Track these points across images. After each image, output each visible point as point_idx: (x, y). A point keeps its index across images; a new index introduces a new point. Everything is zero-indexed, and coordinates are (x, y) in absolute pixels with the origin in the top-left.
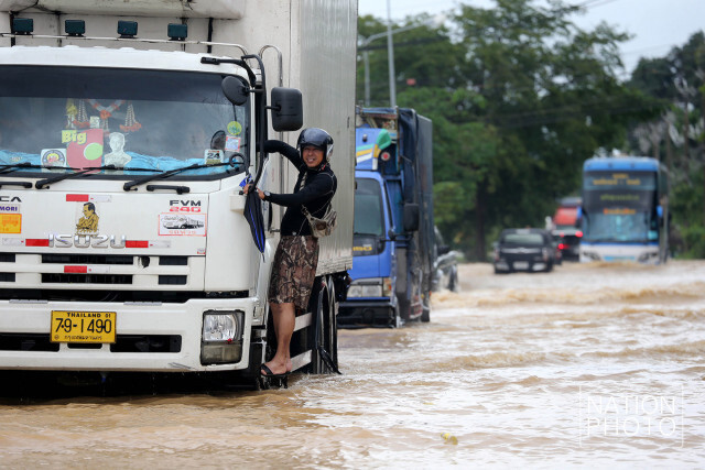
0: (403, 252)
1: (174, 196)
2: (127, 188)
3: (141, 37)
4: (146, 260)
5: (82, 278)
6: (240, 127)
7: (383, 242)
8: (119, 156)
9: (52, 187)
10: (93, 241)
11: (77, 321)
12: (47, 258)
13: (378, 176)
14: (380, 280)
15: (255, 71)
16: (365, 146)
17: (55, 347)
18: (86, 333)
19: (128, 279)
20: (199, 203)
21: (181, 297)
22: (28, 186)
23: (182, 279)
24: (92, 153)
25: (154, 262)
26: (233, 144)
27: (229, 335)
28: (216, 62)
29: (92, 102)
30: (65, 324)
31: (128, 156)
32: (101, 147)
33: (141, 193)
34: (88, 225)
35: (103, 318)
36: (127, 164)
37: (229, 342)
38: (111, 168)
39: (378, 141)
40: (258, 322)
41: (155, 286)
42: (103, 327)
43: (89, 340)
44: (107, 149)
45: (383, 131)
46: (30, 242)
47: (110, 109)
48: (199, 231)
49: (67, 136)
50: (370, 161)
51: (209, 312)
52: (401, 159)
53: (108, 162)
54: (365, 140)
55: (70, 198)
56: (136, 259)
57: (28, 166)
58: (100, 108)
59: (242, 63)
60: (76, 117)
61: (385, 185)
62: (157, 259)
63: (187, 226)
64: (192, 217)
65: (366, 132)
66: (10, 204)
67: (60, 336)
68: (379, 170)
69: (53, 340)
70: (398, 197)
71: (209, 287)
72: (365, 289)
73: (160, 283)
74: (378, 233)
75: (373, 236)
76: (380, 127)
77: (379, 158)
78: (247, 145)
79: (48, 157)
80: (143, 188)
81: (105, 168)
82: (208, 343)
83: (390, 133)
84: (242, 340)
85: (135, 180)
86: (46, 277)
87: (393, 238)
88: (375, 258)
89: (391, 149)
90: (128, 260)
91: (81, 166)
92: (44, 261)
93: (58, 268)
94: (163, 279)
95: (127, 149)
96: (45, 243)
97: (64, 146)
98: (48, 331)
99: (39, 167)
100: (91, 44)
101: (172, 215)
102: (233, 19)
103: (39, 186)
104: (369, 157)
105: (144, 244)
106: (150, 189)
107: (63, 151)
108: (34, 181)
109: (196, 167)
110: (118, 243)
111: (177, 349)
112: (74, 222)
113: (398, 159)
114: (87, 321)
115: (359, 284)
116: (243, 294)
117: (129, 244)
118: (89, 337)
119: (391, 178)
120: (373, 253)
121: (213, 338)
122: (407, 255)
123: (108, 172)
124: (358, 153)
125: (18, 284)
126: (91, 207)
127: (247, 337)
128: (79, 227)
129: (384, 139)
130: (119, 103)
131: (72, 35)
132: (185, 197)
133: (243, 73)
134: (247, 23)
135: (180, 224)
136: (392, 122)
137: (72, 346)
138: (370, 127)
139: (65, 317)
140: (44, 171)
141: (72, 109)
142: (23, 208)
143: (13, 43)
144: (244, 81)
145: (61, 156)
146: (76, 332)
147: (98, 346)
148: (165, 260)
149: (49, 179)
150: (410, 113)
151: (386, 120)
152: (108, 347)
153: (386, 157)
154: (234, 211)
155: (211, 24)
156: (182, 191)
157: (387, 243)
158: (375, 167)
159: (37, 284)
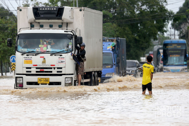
0: (117, 67)
1: (59, 56)
2: (51, 55)
3: (53, 27)
4: (54, 68)
5: (43, 72)
6: (72, 43)
7: (113, 65)
8: (50, 49)
9: (38, 55)
10: (45, 65)
11: (42, 79)
12: (37, 68)
13: (112, 52)
14: (112, 73)
15: (74, 33)
16: (109, 46)
17: (38, 84)
18: (44, 82)
19: (51, 72)
20: (64, 58)
21: (61, 75)
22: (33, 55)
23: (61, 72)
24: (45, 49)
25: (56, 68)
26: (70, 47)
27: (70, 82)
28: (67, 32)
29: (45, 39)
30: (40, 80)
31: (51, 49)
32: (46, 48)
33: (54, 56)
34: (44, 62)
35: (47, 79)
36: (51, 51)
37: (70, 83)
38: (48, 51)
39: (112, 45)
40: (76, 79)
41: (56, 73)
42: (47, 81)
43: (45, 83)
44: (47, 48)
45: (113, 43)
46: (34, 65)
47: (48, 41)
48: (64, 63)
49: (40, 46)
50: (110, 49)
51: (66, 78)
52: (117, 48)
53: (47, 51)
54: (109, 45)
55: (41, 57)
56: (53, 68)
57: (33, 51)
58: (46, 41)
59: (71, 32)
60: (42, 42)
61: (113, 54)
62: (57, 68)
63: (62, 62)
64: (63, 60)
65: (109, 43)
66: (30, 59)
67: (39, 82)
68: (112, 51)
69: (38, 83)
70: (116, 56)
71: (66, 73)
72: (109, 75)
73: (57, 72)
74: (112, 63)
75: (111, 64)
76: (112, 42)
77: (112, 48)
78: (73, 47)
79: (37, 50)
80: (54, 55)
81: (47, 52)
82: (66, 83)
83: (114, 43)
84: (72, 83)
85: (52, 54)
86: (37, 72)
87: (114, 65)
88: (111, 69)
89: (115, 46)
90: (51, 68)
91: (43, 51)
92: (36, 69)
93: (39, 70)
94: (58, 72)
95: (51, 48)
96: (36, 65)
97: (40, 48)
98: (37, 81)
99: (35, 52)
100: (45, 29)
101: (59, 60)
102: (71, 23)
103: (35, 55)
104: (110, 48)
105: (54, 65)
106: (55, 55)
107: (39, 48)
108: (34, 54)
109: (63, 51)
110: (49, 65)
111: (61, 85)
112: (42, 61)
113: (116, 48)
114: (44, 80)
115: (108, 74)
116: (72, 74)
117: (51, 65)
118: (45, 82)
119: (115, 52)
120: (110, 68)
121: (67, 82)
122: (118, 68)
123: (48, 52)
124: (108, 47)
125: (32, 73)
126: (45, 59)
127: (73, 82)
128: (42, 62)
129: (113, 44)
130: (50, 39)
131: (41, 27)
132: (61, 57)
133: (72, 34)
134: (74, 24)
135: (61, 61)
136: (115, 41)
137: (42, 84)
138: (110, 42)
139: (40, 79)
140: (36, 52)
141: (41, 41)
142: (32, 59)
143: (31, 29)
144: (72, 35)
145: (39, 50)
146: (42, 82)
147: (46, 84)
148: (58, 68)
149: (37, 54)
150: (119, 39)
151: (113, 40)
152: (48, 84)
153: (113, 48)
154: (71, 59)
155: (67, 24)
156: (61, 55)
157: (113, 66)
158: (111, 50)
159: (35, 73)
